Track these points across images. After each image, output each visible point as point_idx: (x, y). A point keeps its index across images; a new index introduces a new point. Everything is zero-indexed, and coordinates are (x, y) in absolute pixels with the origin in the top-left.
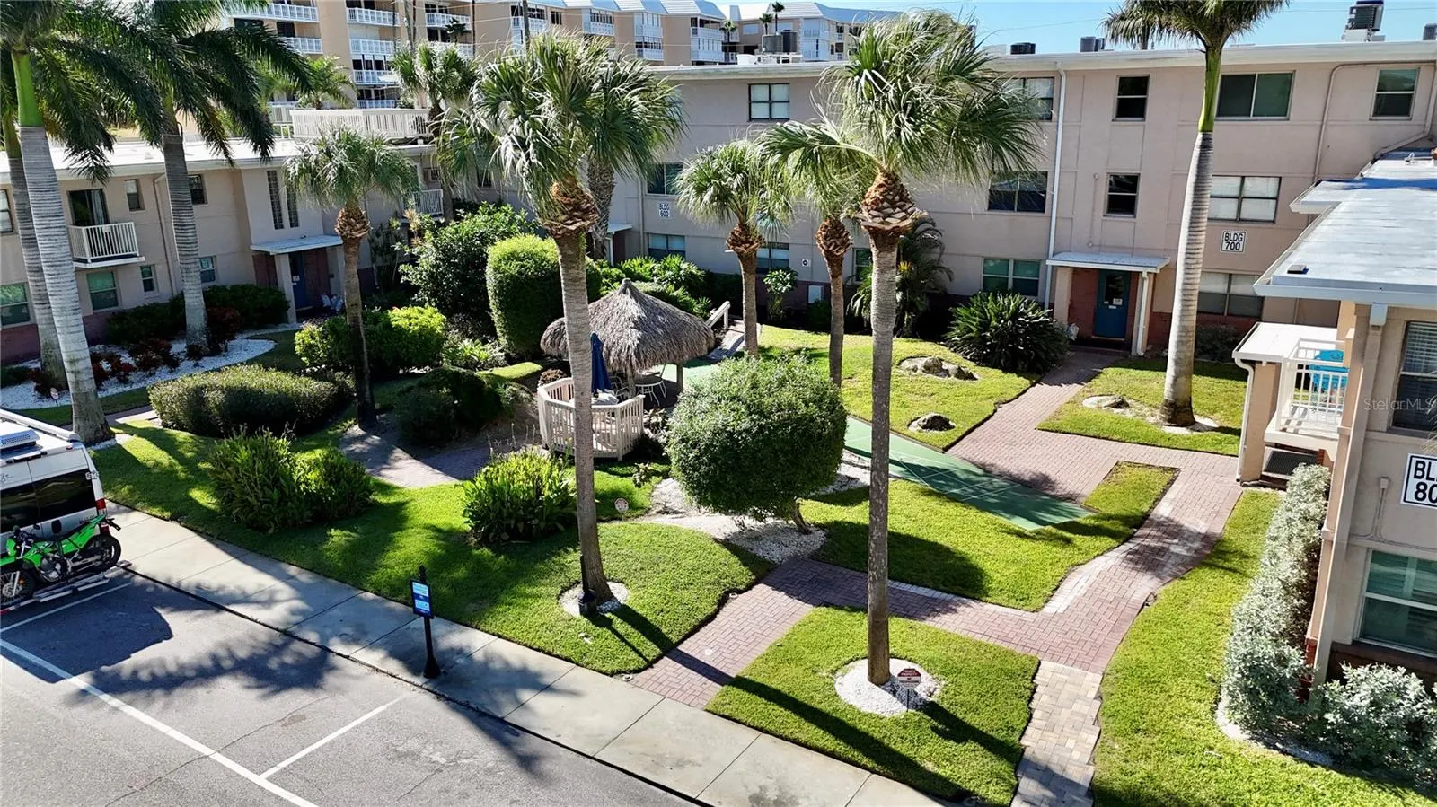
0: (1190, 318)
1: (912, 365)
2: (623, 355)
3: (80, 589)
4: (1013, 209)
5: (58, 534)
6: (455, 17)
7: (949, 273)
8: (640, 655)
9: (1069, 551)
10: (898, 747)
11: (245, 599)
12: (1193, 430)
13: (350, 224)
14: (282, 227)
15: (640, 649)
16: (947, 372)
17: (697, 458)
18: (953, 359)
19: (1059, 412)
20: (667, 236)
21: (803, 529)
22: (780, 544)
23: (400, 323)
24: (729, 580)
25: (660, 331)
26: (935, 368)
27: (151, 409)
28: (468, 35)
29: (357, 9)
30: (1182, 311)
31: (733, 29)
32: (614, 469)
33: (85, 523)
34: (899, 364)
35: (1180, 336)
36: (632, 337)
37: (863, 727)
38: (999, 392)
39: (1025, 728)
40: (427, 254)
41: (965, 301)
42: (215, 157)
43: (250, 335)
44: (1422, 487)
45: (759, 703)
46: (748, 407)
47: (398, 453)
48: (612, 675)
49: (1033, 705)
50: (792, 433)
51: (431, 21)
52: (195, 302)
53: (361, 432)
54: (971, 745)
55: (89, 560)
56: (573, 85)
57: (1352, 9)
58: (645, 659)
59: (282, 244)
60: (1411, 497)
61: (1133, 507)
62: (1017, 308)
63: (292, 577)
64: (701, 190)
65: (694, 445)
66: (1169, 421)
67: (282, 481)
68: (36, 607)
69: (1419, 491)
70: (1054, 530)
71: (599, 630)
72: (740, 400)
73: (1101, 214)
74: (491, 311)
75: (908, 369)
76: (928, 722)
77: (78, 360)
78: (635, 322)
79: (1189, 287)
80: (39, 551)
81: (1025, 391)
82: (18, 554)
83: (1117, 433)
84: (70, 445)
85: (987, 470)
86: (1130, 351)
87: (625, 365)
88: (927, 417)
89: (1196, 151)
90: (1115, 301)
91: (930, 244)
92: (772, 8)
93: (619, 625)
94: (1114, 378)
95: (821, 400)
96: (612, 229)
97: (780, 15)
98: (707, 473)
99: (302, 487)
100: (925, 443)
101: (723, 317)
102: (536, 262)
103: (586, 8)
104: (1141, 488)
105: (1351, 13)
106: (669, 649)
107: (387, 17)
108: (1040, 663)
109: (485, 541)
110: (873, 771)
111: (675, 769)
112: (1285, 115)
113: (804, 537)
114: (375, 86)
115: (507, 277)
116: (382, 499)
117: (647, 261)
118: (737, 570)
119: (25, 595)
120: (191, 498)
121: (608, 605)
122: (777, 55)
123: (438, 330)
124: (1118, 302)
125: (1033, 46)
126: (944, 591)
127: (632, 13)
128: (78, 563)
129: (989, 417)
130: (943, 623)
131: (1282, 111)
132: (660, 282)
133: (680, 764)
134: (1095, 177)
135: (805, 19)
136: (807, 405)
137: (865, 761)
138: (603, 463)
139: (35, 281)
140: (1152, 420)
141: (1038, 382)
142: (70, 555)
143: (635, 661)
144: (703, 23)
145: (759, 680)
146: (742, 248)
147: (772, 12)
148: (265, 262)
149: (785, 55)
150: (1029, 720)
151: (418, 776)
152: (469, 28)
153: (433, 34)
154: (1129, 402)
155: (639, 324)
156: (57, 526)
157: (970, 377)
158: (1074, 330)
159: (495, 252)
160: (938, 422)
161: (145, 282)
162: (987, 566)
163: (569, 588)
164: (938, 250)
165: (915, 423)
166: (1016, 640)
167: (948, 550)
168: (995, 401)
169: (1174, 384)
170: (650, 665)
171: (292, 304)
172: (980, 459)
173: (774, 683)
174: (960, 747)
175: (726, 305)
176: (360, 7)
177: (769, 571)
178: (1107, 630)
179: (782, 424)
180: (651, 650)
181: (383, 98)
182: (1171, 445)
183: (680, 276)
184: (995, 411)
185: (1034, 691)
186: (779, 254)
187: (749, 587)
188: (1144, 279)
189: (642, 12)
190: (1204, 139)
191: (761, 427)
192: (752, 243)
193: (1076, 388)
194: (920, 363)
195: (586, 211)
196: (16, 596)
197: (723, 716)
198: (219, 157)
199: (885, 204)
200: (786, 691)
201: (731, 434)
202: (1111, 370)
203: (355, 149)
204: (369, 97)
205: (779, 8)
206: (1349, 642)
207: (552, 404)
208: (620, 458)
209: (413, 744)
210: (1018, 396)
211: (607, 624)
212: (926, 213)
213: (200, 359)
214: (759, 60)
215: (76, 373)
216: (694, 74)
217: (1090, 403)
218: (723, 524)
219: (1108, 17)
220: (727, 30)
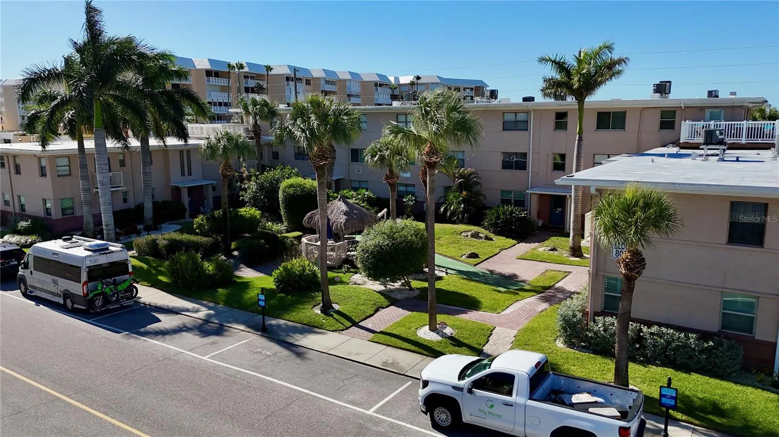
0: (578, 211)
1: (466, 235)
2: (339, 226)
3: (124, 305)
4: (513, 169)
5: (115, 283)
6: (258, 81)
7: (484, 196)
8: (344, 325)
9: (517, 296)
10: (438, 349)
11: (188, 310)
12: (582, 259)
13: (226, 169)
14: (184, 175)
15: (344, 323)
16: (481, 238)
17: (368, 256)
18: (483, 232)
19: (527, 252)
20: (359, 181)
21: (411, 289)
22: (401, 293)
23: (242, 213)
24: (379, 304)
25: (355, 217)
26: (476, 235)
27: (134, 250)
28: (264, 90)
29: (211, 78)
30: (575, 208)
31: (395, 88)
32: (334, 271)
33: (124, 281)
34: (460, 234)
35: (574, 219)
36: (343, 219)
37: (426, 343)
38: (502, 245)
39: (485, 345)
40: (253, 186)
41: (490, 208)
42: (159, 144)
43: (169, 223)
44: (617, 252)
45: (388, 338)
46: (388, 236)
47: (242, 265)
48: (333, 331)
49: (489, 339)
50: (405, 246)
51: (247, 83)
52: (148, 206)
53: (225, 258)
54: (464, 348)
55: (127, 294)
56: (323, 113)
57: (654, 85)
58: (345, 326)
59: (185, 183)
60: (614, 256)
61: (547, 284)
62: (512, 210)
63: (205, 304)
64: (373, 156)
65: (367, 252)
66: (572, 255)
67: (199, 268)
68: (108, 311)
69: (617, 253)
70: (513, 291)
71: (328, 318)
72: (385, 234)
73: (550, 171)
74: (281, 210)
75: (464, 236)
76: (449, 341)
77: (109, 225)
78: (344, 212)
79: (577, 198)
80: (110, 289)
81: (514, 245)
82: (102, 289)
83: (548, 260)
84: (121, 249)
85: (492, 272)
86: (564, 230)
87: (339, 231)
88: (469, 253)
89: (577, 142)
90: (558, 209)
91: (477, 183)
92: (415, 78)
93: (335, 316)
94: (554, 241)
95: (418, 234)
96: (334, 178)
97: (419, 82)
98: (371, 262)
99: (207, 272)
100: (467, 263)
101: (384, 215)
102: (301, 189)
103: (323, 78)
104: (552, 278)
105: (654, 86)
106: (355, 324)
107: (225, 81)
108: (495, 328)
109: (282, 291)
110: (427, 356)
111: (356, 356)
112: (624, 129)
113: (411, 292)
114: (217, 114)
115: (288, 195)
116: (238, 281)
117: (350, 191)
118: (383, 300)
119: (103, 305)
120: (158, 279)
121: (332, 310)
122: (410, 102)
123: (258, 217)
124: (559, 209)
125: (533, 98)
126: (464, 308)
127: (345, 80)
128: (123, 295)
129: (496, 254)
130: (463, 316)
131: (622, 127)
132: (356, 199)
133: (358, 354)
134: (547, 155)
135: (432, 83)
136: (412, 237)
137: (425, 352)
138: (331, 268)
139: (84, 195)
140: (565, 255)
141: (521, 242)
142: (121, 291)
143: (342, 327)
144: (380, 85)
145: (389, 332)
146: (390, 181)
147: (415, 80)
148: (177, 190)
149: (414, 102)
150: (487, 342)
151: (262, 358)
152: (265, 86)
153: (247, 90)
154: (558, 249)
155: (346, 214)
156: (115, 280)
157: (491, 239)
158: (540, 223)
159: (284, 184)
160: (474, 255)
161: (124, 199)
162: (482, 300)
163: (316, 306)
164: (479, 186)
165: (464, 256)
166: (488, 321)
167: (468, 296)
168: (500, 248)
169: (573, 240)
170: (347, 328)
171: (188, 210)
172: (491, 268)
173: (395, 332)
174: (461, 349)
175: (385, 210)
176: (212, 76)
177: (396, 302)
178: (524, 318)
179: (401, 243)
180: (348, 324)
181: (221, 120)
182: (571, 264)
183: (365, 198)
184: (499, 252)
185: (491, 335)
186: (410, 189)
187: (387, 307)
188: (568, 199)
189: (350, 80)
190: (579, 137)
191: (393, 244)
192: (394, 179)
193: (537, 244)
194: (469, 234)
195: (327, 158)
196: (100, 306)
197: (374, 342)
198: (161, 144)
199: (431, 153)
200: (398, 334)
201: (381, 246)
202: (553, 238)
203: (230, 138)
204: (214, 119)
205: (418, 78)
206: (600, 311)
207: (309, 244)
208: (337, 267)
209: (260, 350)
210: (511, 247)
211: (332, 316)
212: (473, 170)
213: (150, 231)
214: (402, 103)
215: (108, 230)
216: (372, 110)
217: (541, 249)
218: (377, 286)
219: (542, 88)
220: (393, 88)
